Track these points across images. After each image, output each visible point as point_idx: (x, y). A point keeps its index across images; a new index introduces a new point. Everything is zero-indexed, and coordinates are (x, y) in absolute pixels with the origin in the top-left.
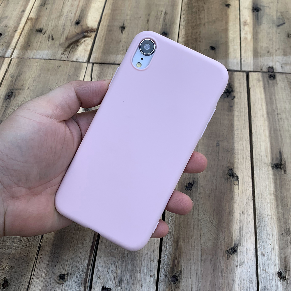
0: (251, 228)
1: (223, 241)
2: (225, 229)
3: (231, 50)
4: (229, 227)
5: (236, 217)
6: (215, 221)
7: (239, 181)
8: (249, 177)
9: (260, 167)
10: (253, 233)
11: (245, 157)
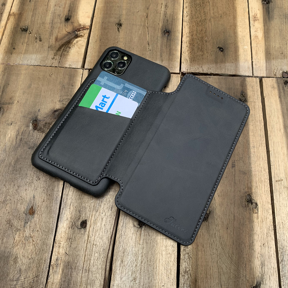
0: (274, 263)
1: (244, 279)
2: (246, 266)
3: (241, 51)
4: (250, 263)
5: (257, 251)
6: (235, 257)
7: (258, 208)
8: (268, 203)
9: (279, 191)
10: (276, 268)
11: (263, 179)
